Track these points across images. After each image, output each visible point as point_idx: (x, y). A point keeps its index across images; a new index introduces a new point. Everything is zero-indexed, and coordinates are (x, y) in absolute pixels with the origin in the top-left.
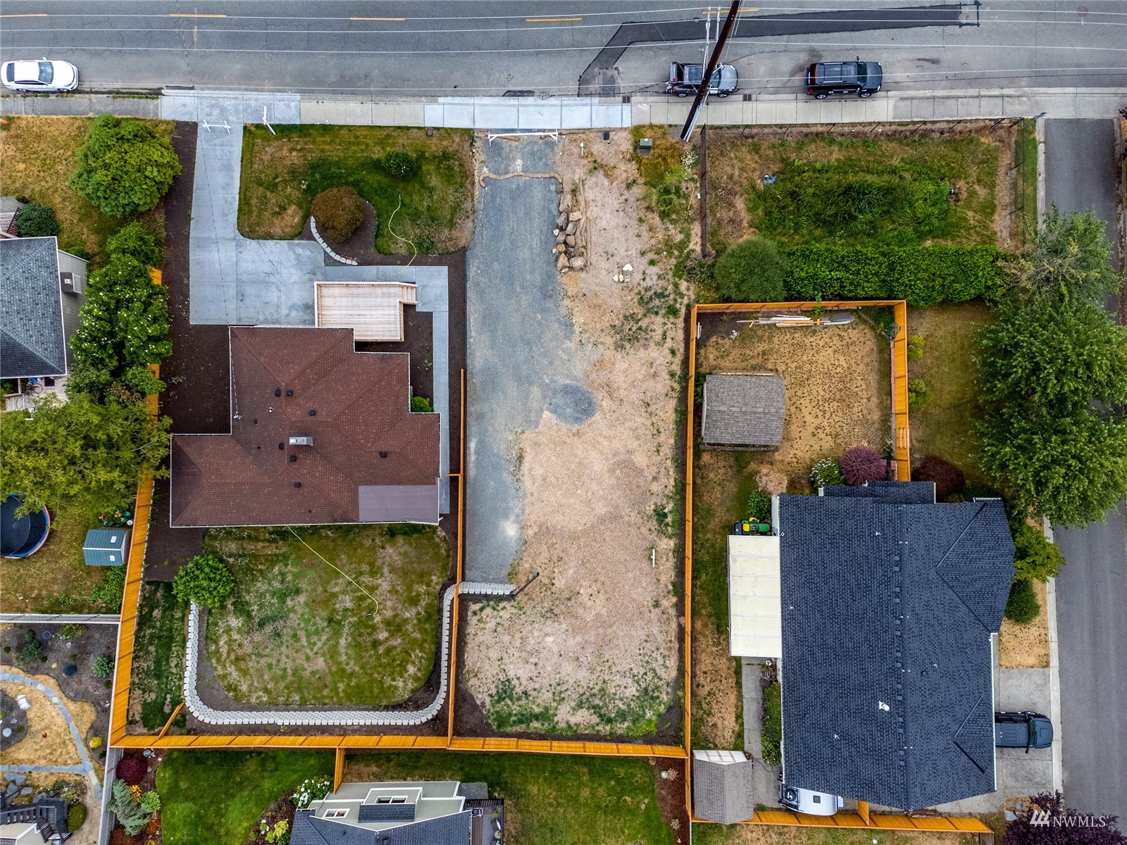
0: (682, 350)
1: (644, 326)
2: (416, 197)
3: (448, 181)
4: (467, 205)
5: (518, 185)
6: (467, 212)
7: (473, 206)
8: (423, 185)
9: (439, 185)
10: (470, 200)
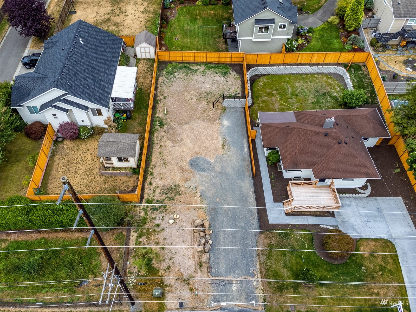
0: (146, 185)
1: (164, 195)
2: (294, 262)
3: (276, 273)
4: (263, 258)
5: (234, 272)
6: (263, 254)
7: (259, 258)
8: (291, 269)
9: (282, 270)
10: (262, 262)
